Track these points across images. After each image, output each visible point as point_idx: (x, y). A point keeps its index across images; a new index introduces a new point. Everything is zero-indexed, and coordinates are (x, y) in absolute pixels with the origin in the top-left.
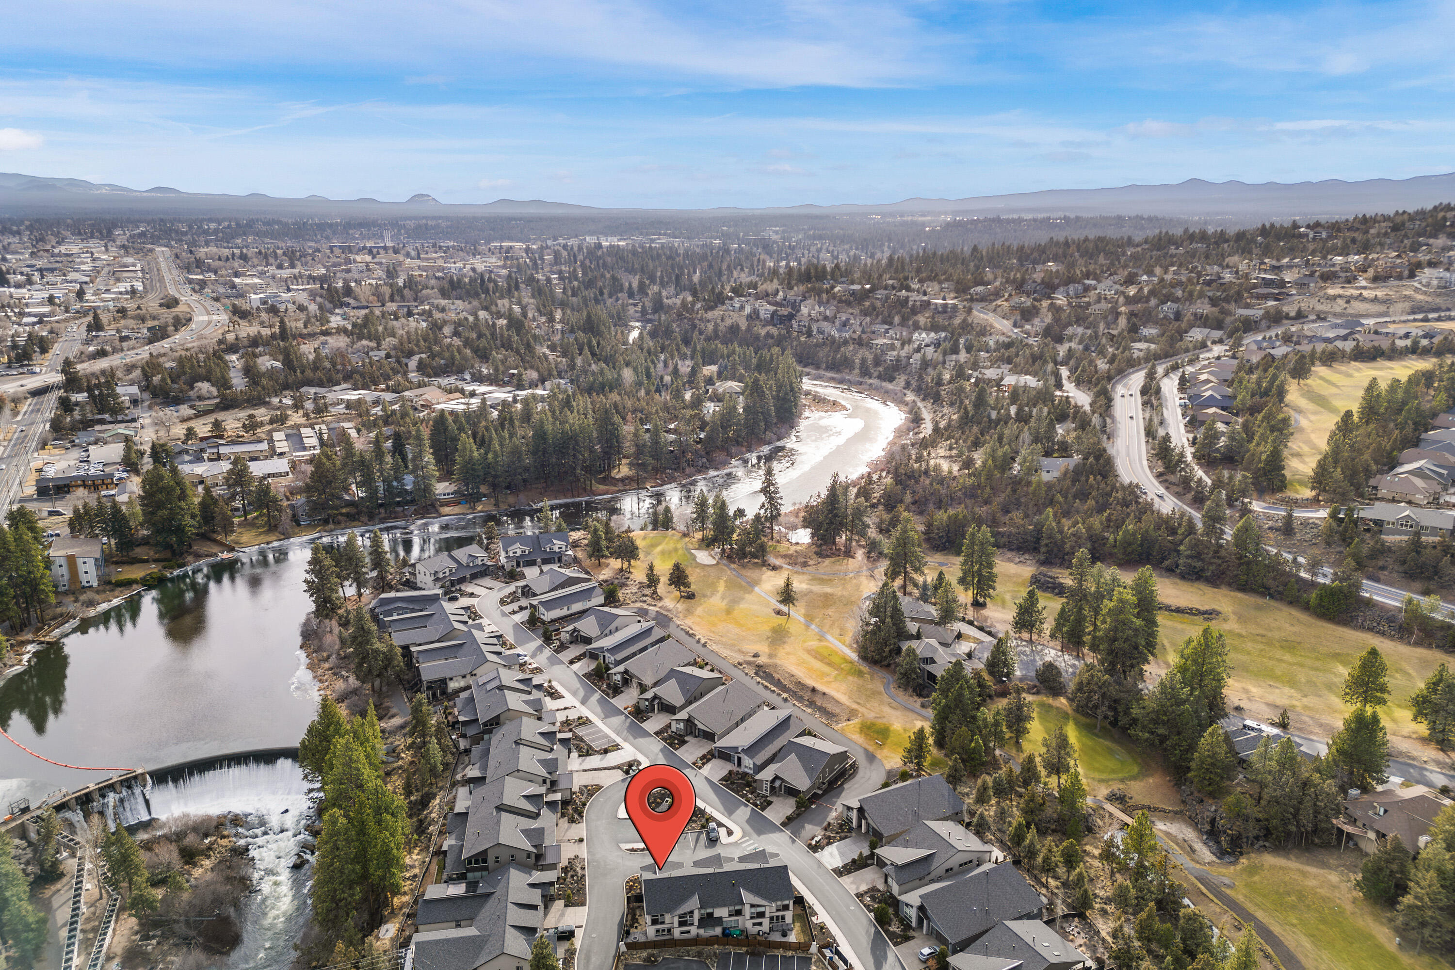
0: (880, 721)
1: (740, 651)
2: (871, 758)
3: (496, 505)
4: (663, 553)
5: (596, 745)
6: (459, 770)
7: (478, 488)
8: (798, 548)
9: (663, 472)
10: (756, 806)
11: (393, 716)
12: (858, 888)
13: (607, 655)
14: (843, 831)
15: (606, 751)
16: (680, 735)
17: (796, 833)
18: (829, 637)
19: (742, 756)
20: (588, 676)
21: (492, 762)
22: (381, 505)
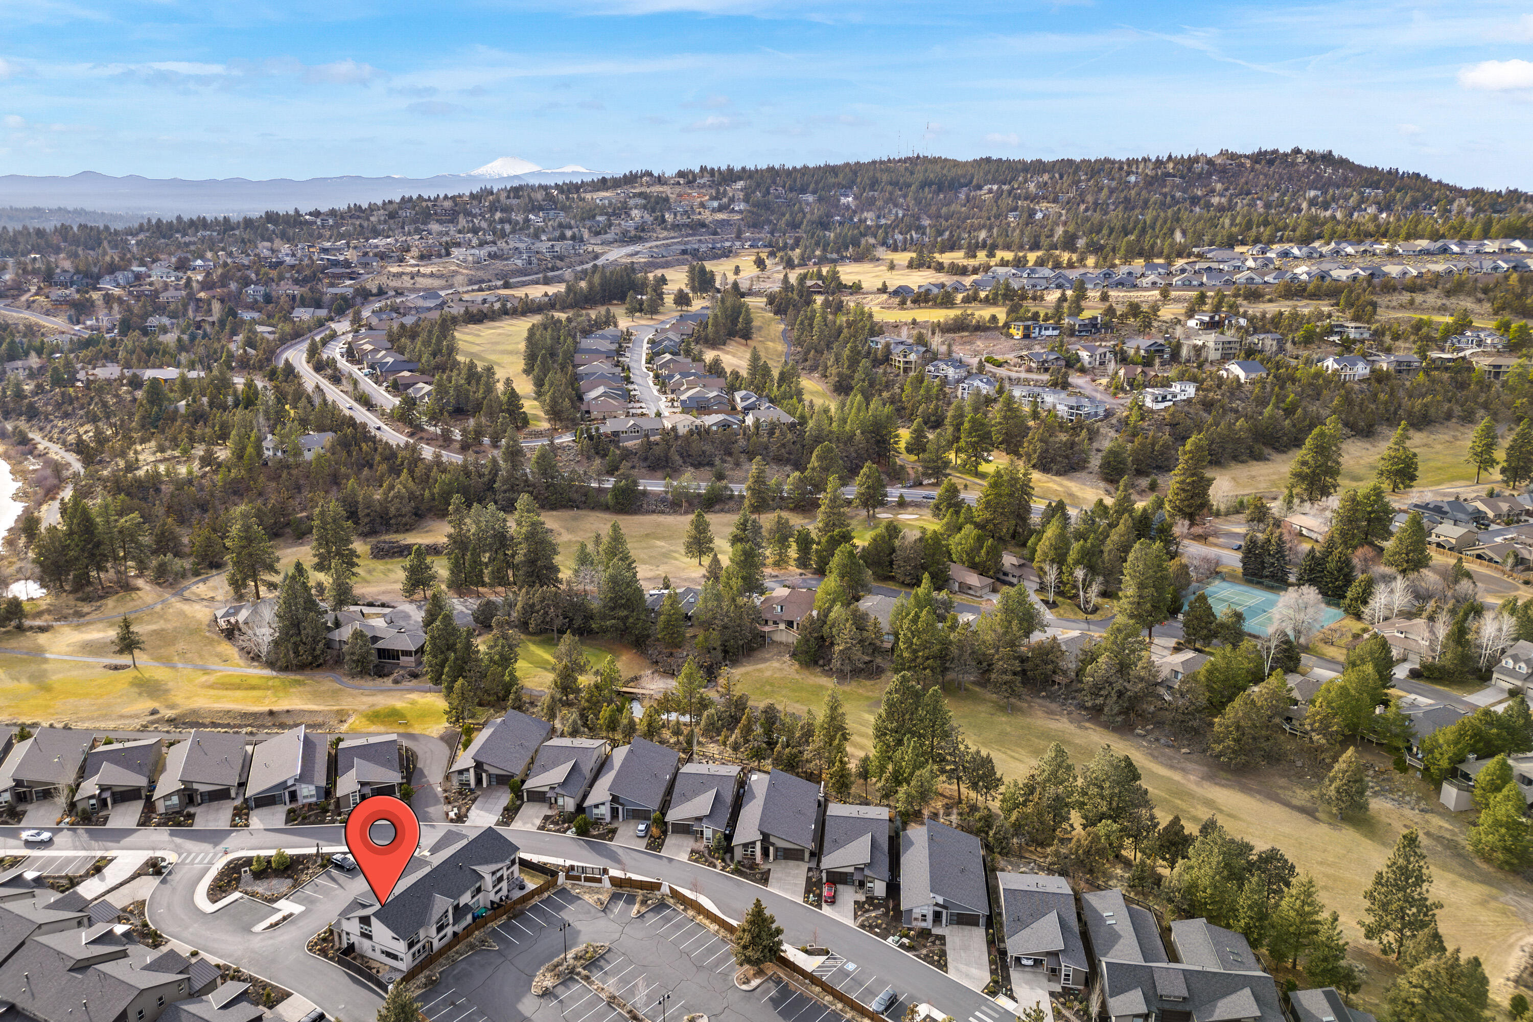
0: (376, 709)
1: (127, 717)
2: (411, 736)
5: (76, 871)
8: (42, 602)
12: (533, 825)
14: (467, 795)
15: (97, 871)
16: (178, 811)
17: (426, 820)
18: (213, 667)
19: (296, 787)
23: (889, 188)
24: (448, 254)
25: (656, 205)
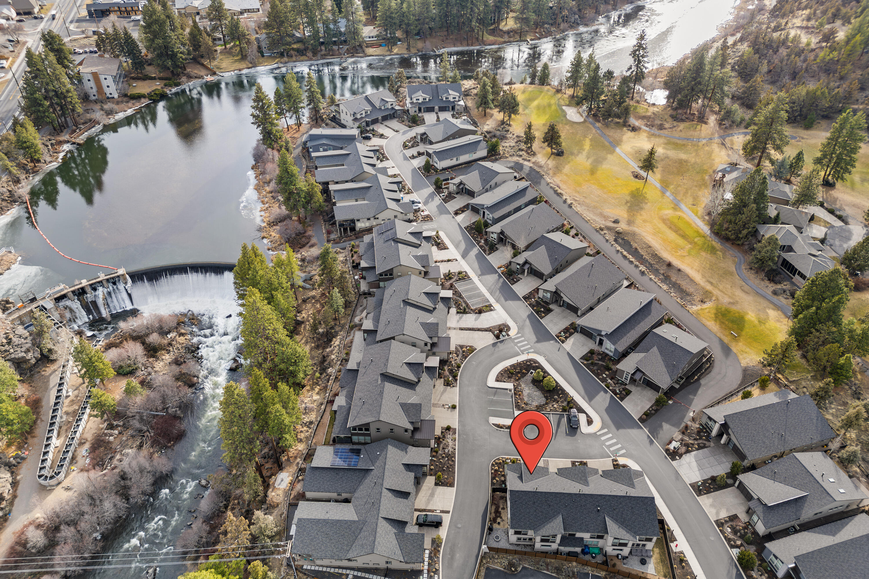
0: (734, 308)
1: (602, 215)
2: (727, 350)
3: (408, 49)
4: (538, 107)
5: (474, 304)
6: (358, 312)
7: (394, 33)
8: (656, 109)
9: (542, 27)
10: (616, 394)
11: (312, 246)
12: (717, 513)
13: (487, 212)
14: (701, 438)
15: (480, 312)
16: (546, 302)
17: (654, 432)
18: (683, 206)
19: (604, 339)
20: (469, 229)
21: (383, 319)
22: (322, 43)
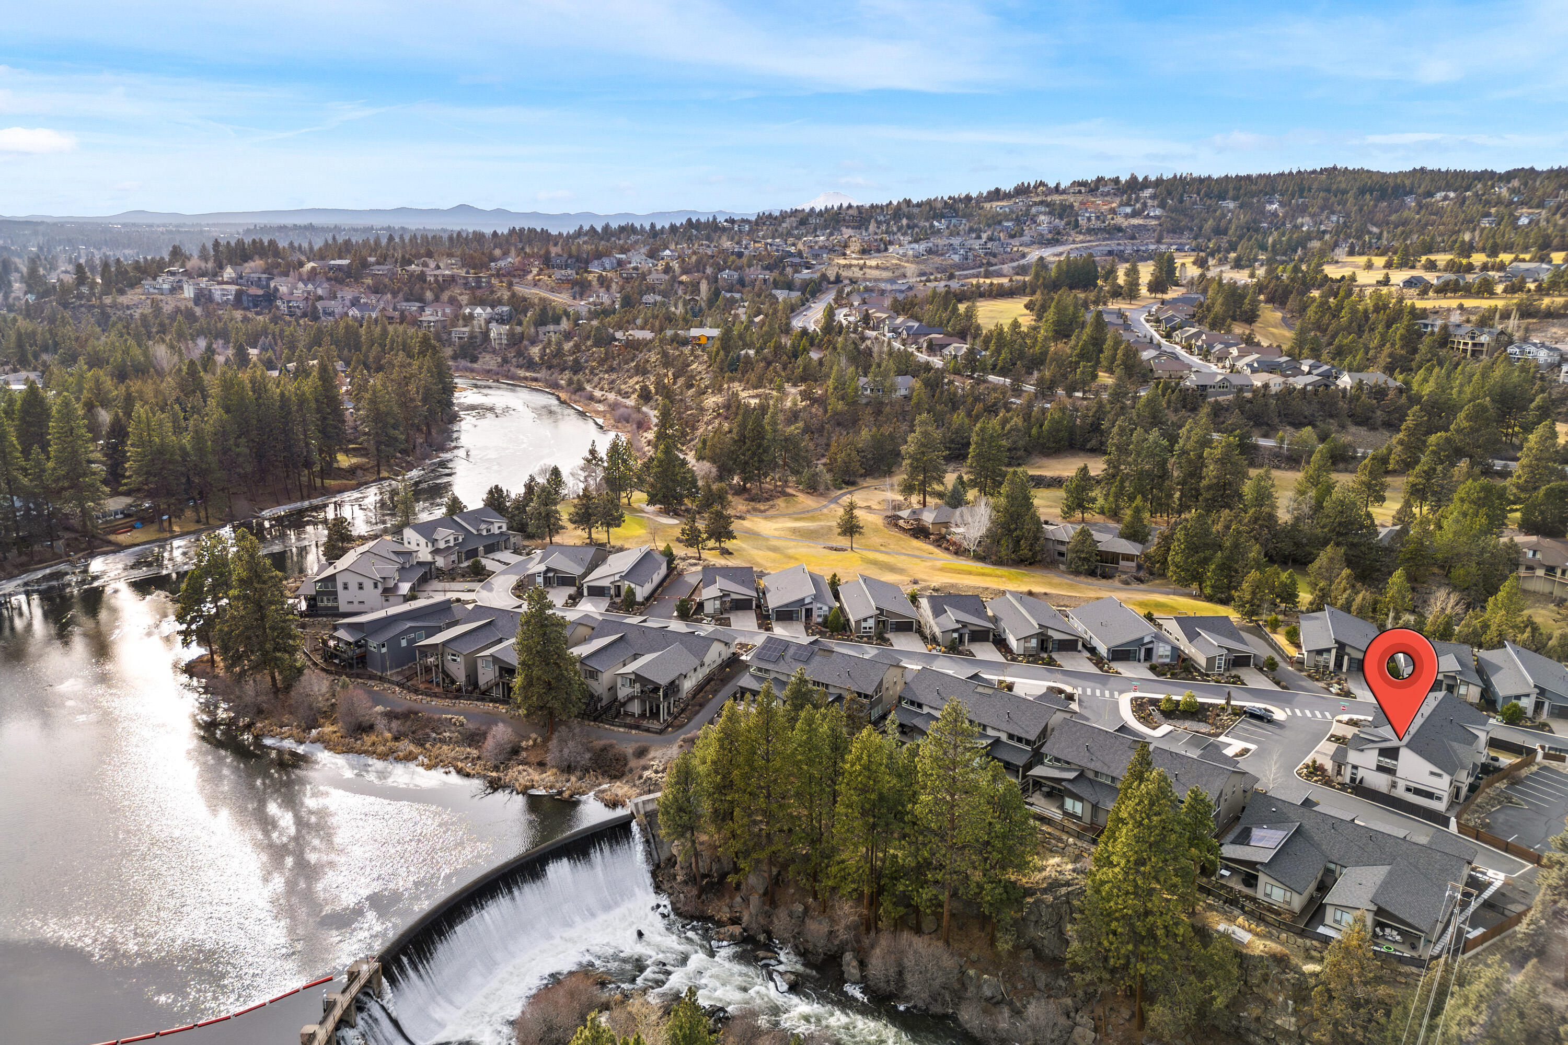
13: (816, 606)
19: (1153, 644)
21: (987, 721)
23: (1322, 194)
24: (886, 250)
25: (1064, 211)
